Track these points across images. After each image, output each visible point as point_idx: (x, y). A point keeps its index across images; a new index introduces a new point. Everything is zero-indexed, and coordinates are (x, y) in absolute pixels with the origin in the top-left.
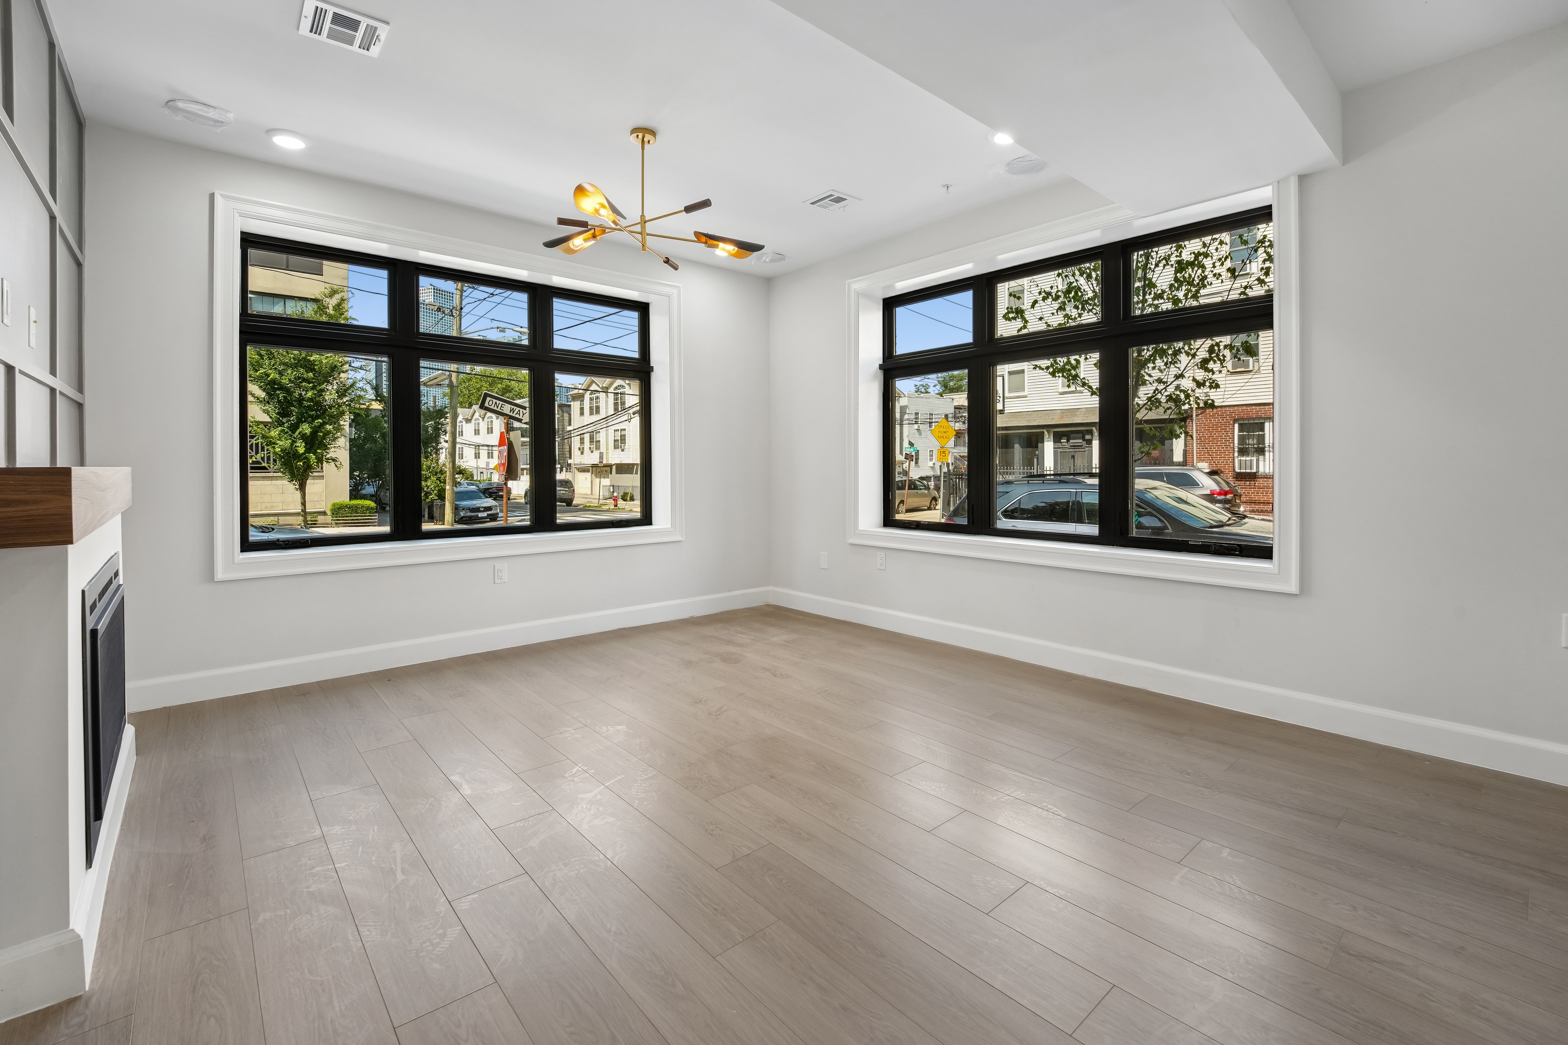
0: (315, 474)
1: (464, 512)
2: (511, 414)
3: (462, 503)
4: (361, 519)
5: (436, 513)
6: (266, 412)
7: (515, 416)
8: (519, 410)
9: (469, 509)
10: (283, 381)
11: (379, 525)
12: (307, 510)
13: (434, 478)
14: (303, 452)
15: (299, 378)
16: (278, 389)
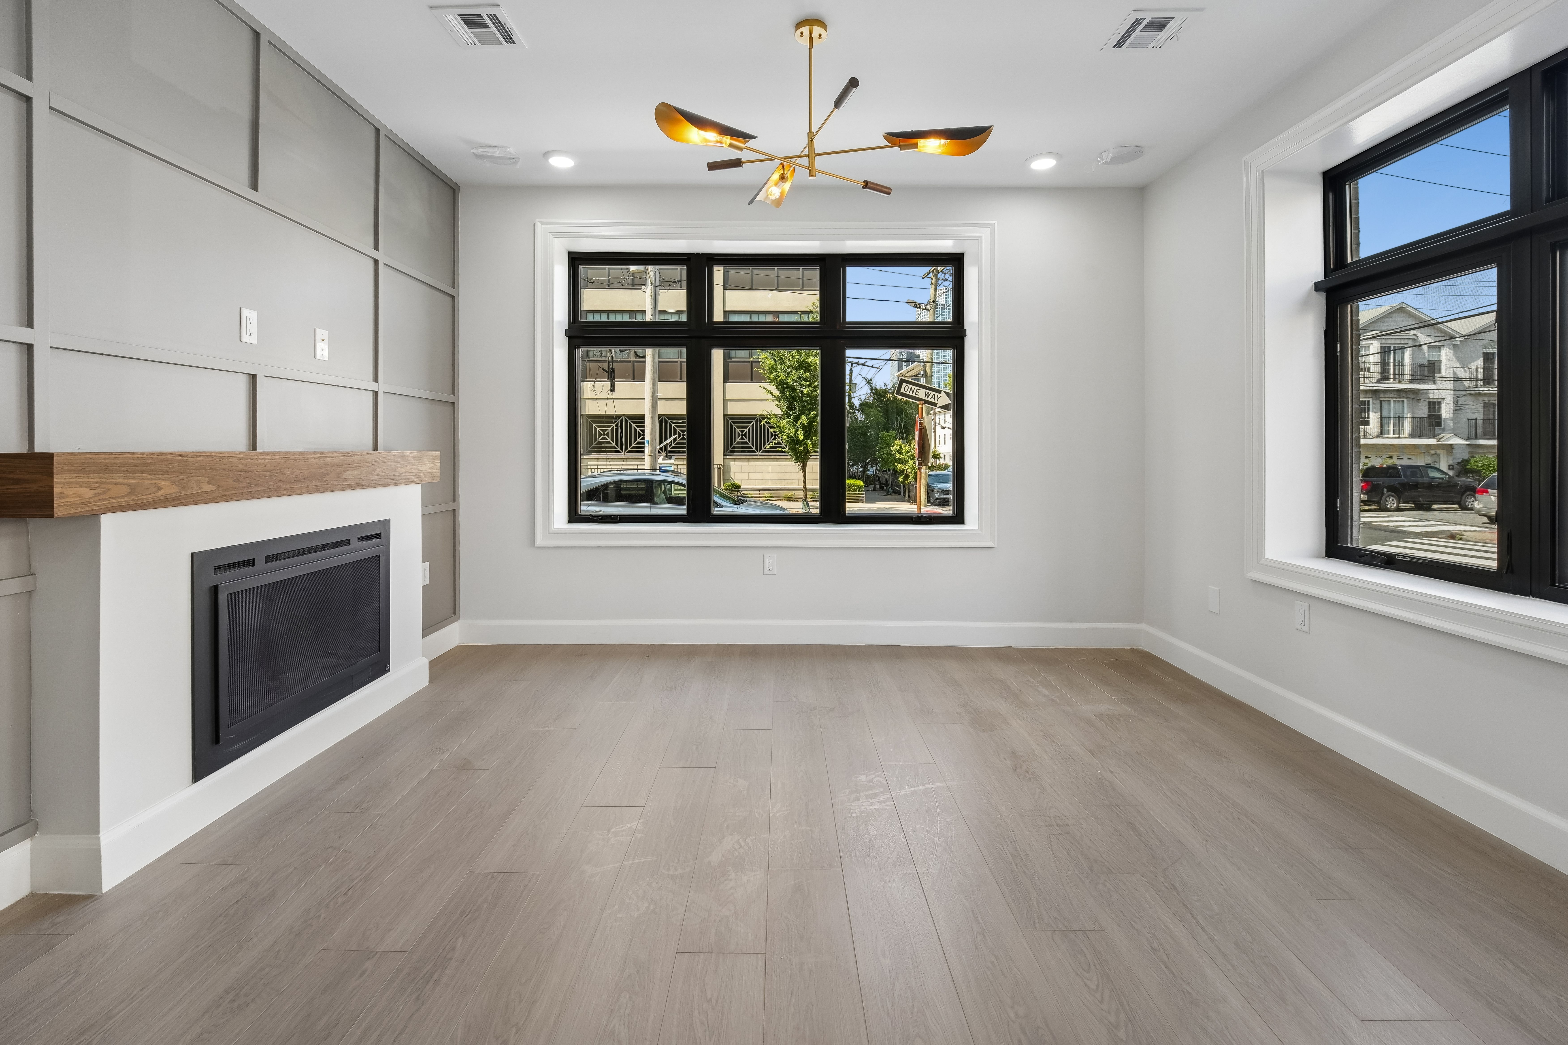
0: (813, 457)
1: (939, 494)
2: (926, 398)
3: (937, 485)
4: (853, 497)
5: (912, 495)
6: (779, 407)
7: (930, 400)
8: (934, 394)
9: (942, 491)
10: (789, 381)
11: (866, 502)
12: (807, 487)
13: (911, 462)
14: (802, 438)
15: (800, 378)
16: (786, 388)
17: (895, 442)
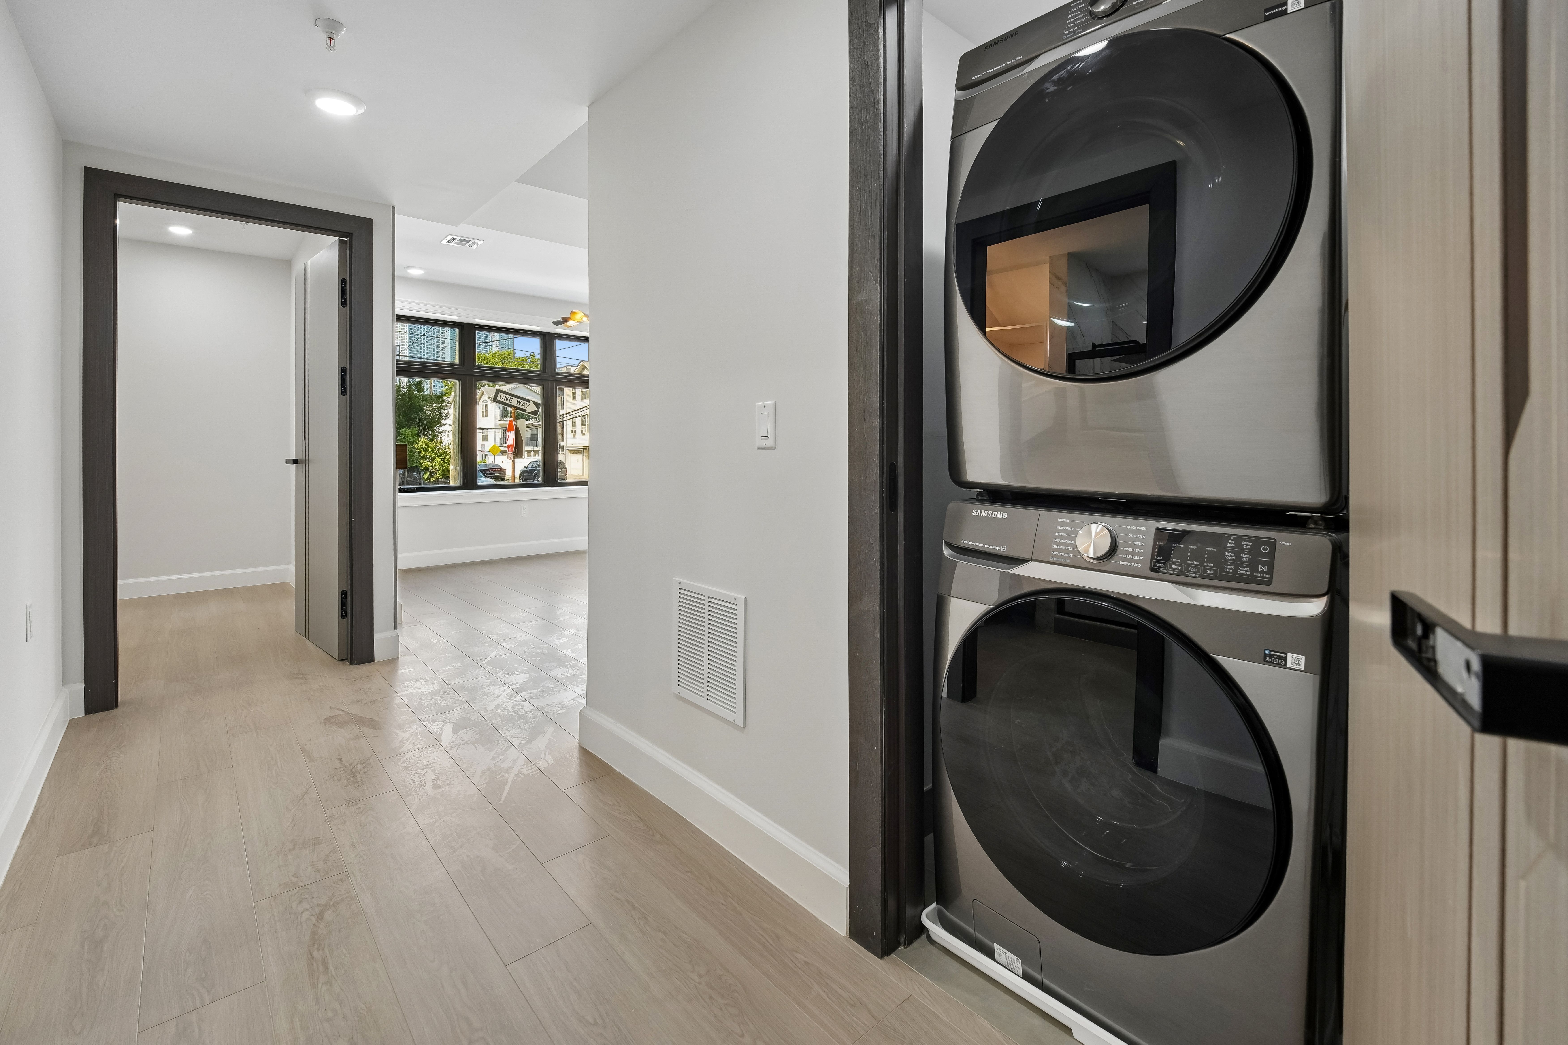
2: (518, 406)
13: (438, 459)
17: (420, 439)
